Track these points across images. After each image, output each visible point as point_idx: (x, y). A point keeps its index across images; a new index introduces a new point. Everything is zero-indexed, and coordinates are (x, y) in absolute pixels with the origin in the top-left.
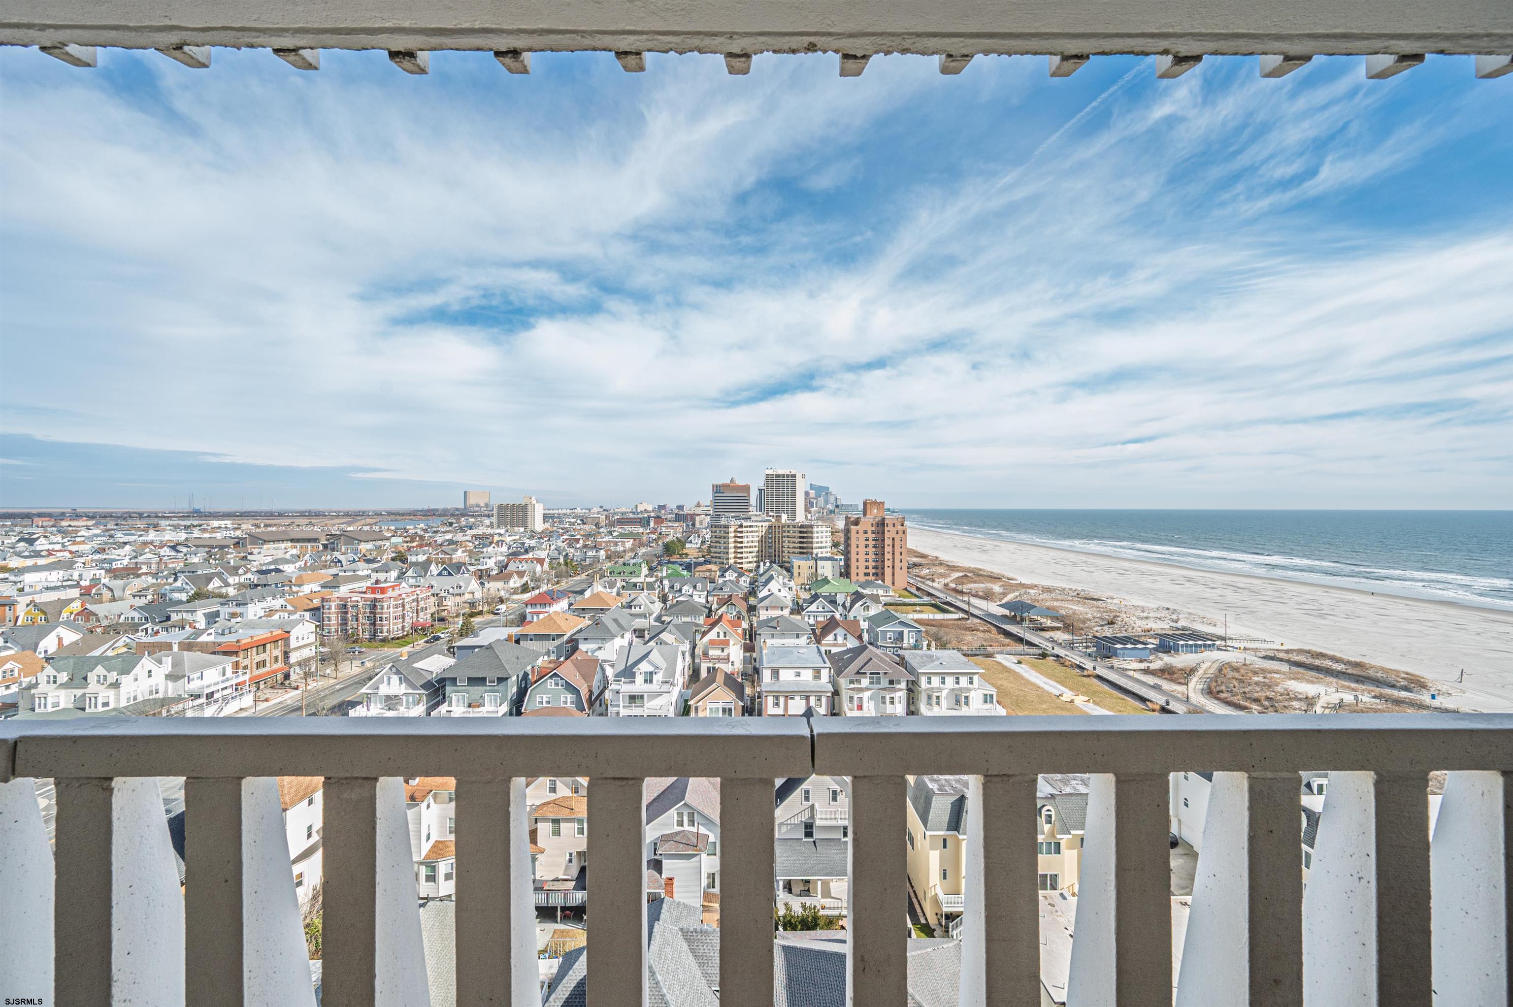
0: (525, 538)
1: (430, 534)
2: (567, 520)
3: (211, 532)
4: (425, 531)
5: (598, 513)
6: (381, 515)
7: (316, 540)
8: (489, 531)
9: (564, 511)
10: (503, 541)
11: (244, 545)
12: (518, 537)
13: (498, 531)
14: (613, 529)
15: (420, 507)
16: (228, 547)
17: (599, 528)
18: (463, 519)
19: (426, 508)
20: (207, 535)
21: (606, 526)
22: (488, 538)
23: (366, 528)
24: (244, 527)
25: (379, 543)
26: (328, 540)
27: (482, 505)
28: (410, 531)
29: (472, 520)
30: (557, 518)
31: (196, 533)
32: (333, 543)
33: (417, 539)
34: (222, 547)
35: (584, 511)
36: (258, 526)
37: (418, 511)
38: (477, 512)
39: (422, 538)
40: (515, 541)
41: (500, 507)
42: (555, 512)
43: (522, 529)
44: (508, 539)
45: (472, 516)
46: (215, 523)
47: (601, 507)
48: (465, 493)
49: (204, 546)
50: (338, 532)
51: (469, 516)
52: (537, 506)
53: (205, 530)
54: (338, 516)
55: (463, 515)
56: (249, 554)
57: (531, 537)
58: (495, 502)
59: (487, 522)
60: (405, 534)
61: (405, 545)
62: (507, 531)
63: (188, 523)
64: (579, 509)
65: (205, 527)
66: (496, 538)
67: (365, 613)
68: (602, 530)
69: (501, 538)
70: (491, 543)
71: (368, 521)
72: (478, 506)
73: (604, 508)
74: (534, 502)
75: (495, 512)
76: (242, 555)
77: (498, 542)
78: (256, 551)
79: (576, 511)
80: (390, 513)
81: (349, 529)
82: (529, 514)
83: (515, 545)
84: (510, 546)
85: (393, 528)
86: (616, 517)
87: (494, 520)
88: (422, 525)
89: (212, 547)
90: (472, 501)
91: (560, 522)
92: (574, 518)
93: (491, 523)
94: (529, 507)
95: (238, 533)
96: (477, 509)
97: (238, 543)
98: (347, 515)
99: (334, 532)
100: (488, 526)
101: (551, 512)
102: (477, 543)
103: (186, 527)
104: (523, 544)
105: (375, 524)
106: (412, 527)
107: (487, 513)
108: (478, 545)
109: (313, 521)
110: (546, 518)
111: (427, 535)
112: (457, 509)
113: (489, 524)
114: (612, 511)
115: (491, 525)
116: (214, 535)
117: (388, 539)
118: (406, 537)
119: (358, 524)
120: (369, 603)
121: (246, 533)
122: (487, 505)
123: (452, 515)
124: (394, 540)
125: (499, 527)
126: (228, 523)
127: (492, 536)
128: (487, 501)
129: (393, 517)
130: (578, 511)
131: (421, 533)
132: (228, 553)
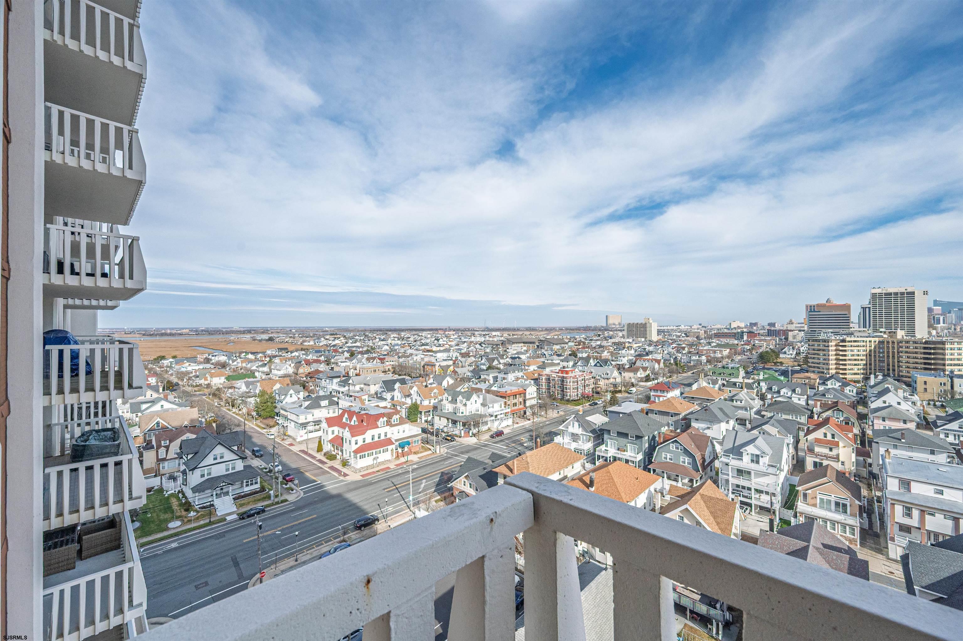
0: (646, 346)
2: (674, 334)
3: (493, 338)
4: (585, 339)
5: (698, 329)
6: (562, 330)
7: (534, 343)
8: (622, 340)
9: (672, 328)
10: (632, 347)
11: (505, 344)
12: (641, 345)
13: (628, 340)
14: (711, 341)
15: (582, 325)
16: (499, 345)
17: (699, 340)
18: (606, 332)
19: (585, 325)
20: (491, 339)
21: (705, 338)
22: (622, 345)
23: (556, 337)
24: (504, 335)
25: (563, 345)
26: (539, 343)
27: (617, 324)
28: (578, 339)
29: (611, 333)
30: (667, 332)
31: (488, 338)
32: (541, 345)
33: (582, 344)
34: (497, 345)
35: (687, 327)
36: (510, 335)
37: (581, 327)
38: (614, 328)
39: (584, 343)
40: (639, 347)
41: (629, 325)
42: (665, 328)
43: (643, 339)
44: (635, 346)
45: (611, 331)
46: (494, 333)
47: (700, 325)
48: (607, 316)
49: (491, 344)
50: (543, 339)
52: (653, 324)
53: (490, 337)
54: (542, 330)
55: (606, 330)
56: (508, 349)
57: (650, 345)
58: (625, 322)
59: (620, 334)
60: (575, 341)
61: (576, 347)
62: (633, 340)
63: (484, 333)
64: (683, 326)
65: (490, 335)
66: (627, 345)
67: (558, 384)
68: (702, 341)
69: (630, 345)
70: (624, 348)
71: (557, 333)
72: (614, 324)
73: (703, 325)
74: (651, 322)
75: (625, 328)
76: (505, 349)
77: (628, 347)
78: (510, 347)
79: (680, 327)
80: (567, 329)
81: (548, 337)
82: (648, 329)
83: (639, 350)
84: (636, 350)
85: (569, 337)
86: (713, 332)
87: (625, 333)
88: (583, 336)
89: (493, 344)
90: (610, 321)
91: (669, 335)
92: (679, 332)
93: (623, 335)
94: (648, 325)
95: (502, 338)
96: (614, 326)
97: (503, 343)
98: (547, 329)
99: (541, 339)
100: (621, 337)
101: (662, 328)
103: (484, 335)
104: (645, 349)
105: (560, 335)
106: (578, 337)
107: (620, 329)
108: (617, 348)
109: (532, 333)
110: (659, 332)
111: (587, 342)
112: (602, 327)
114: (709, 327)
115: (623, 337)
117: (567, 343)
118: (575, 343)
119: (552, 334)
120: (560, 379)
121: (506, 339)
122: (620, 324)
123: (600, 330)
124: (570, 344)
125: (628, 338)
126: (498, 333)
127: (624, 343)
128: (620, 321)
129: (568, 331)
130: (682, 327)
131: (583, 340)
132: (500, 348)
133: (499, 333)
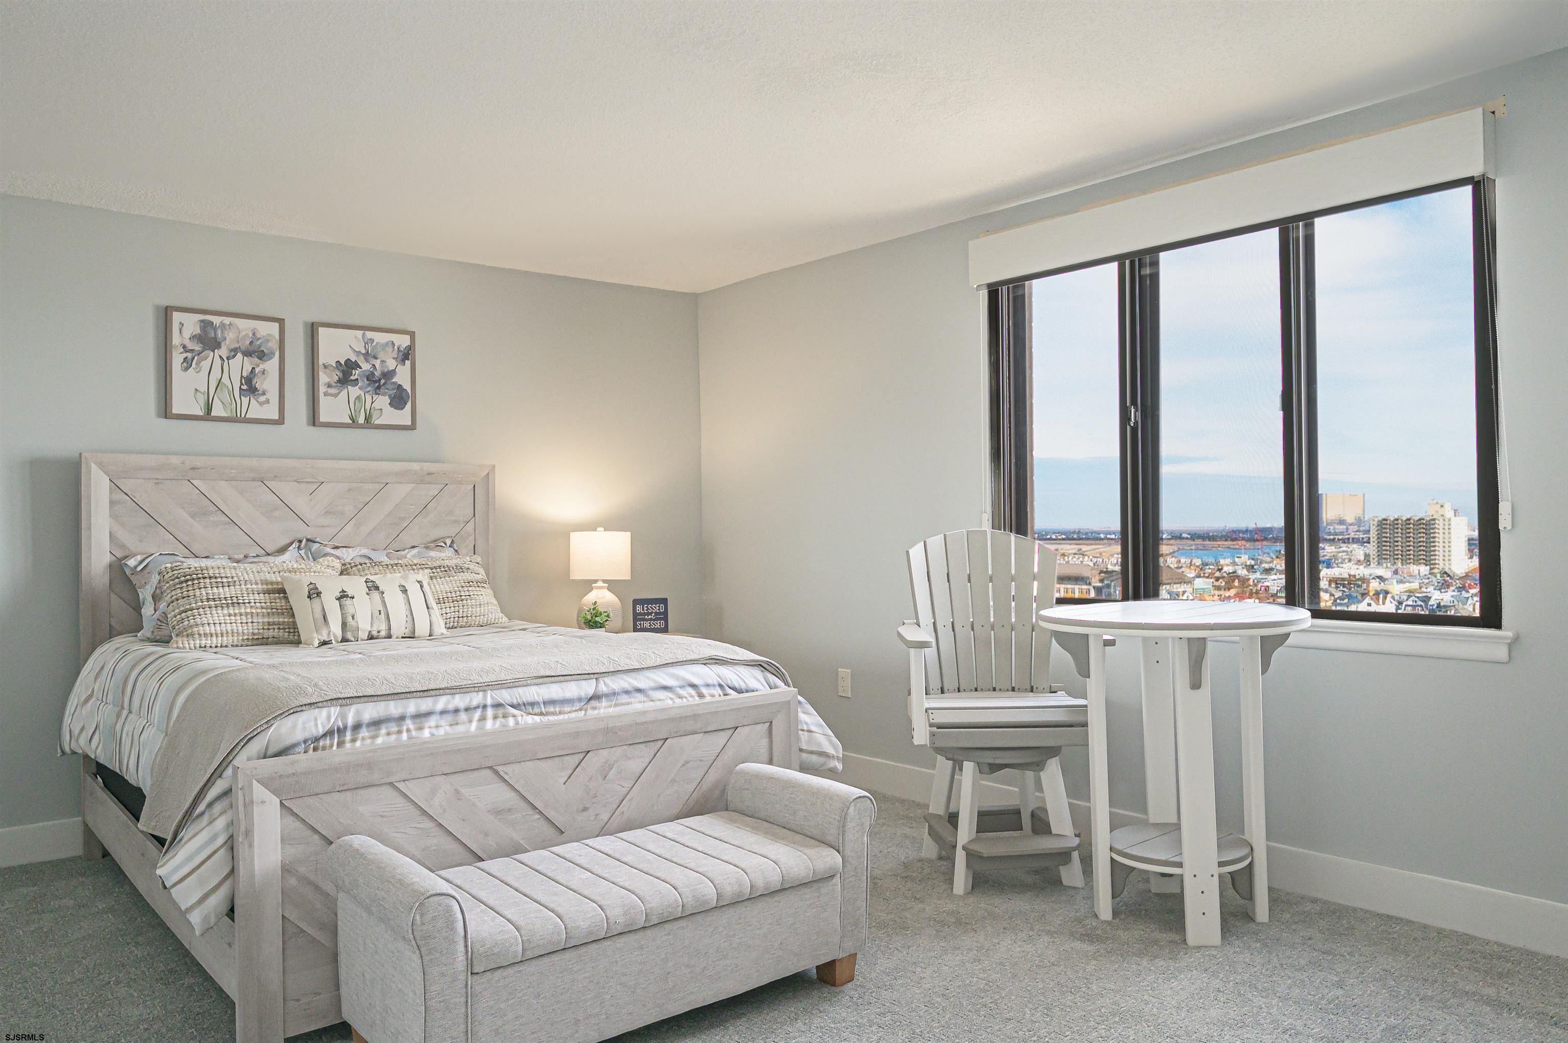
0: (1431, 589)
1: (1258, 575)
4: (1251, 568)
6: (1180, 538)
8: (1361, 571)
10: (1387, 593)
12: (1415, 585)
13: (1380, 572)
15: (1242, 524)
19: (1252, 526)
22: (1359, 586)
26: (1101, 581)
27: (1350, 519)
28: (1225, 569)
29: (1332, 549)
32: (1108, 586)
33: (1236, 583)
37: (1240, 531)
38: (1342, 533)
39: (1244, 581)
40: (1410, 592)
41: (1383, 523)
43: (1424, 570)
44: (1396, 589)
45: (1332, 542)
52: (1454, 521)
57: (1444, 586)
59: (1359, 552)
60: (1218, 574)
61: (1213, 592)
62: (1395, 572)
66: (1374, 585)
69: (1383, 586)
70: (1364, 595)
72: (1341, 522)
74: (1449, 514)
75: (1373, 534)
77: (1377, 594)
80: (1194, 536)
82: (1438, 537)
83: (1409, 602)
84: (1400, 603)
85: (1198, 562)
87: (1372, 549)
88: (1245, 559)
93: (1367, 556)
94: (1440, 524)
96: (1340, 528)
99: (1110, 567)
100: (1359, 562)
102: (1340, 594)
104: (1426, 599)
106: (1228, 561)
107: (1360, 535)
108: (1341, 598)
109: (1084, 548)
111: (1253, 577)
113: (1362, 558)
115: (1367, 560)
118: (1217, 579)
122: (1359, 521)
125: (1380, 563)
127: (1363, 580)
129: (1199, 542)
131: (1242, 572)
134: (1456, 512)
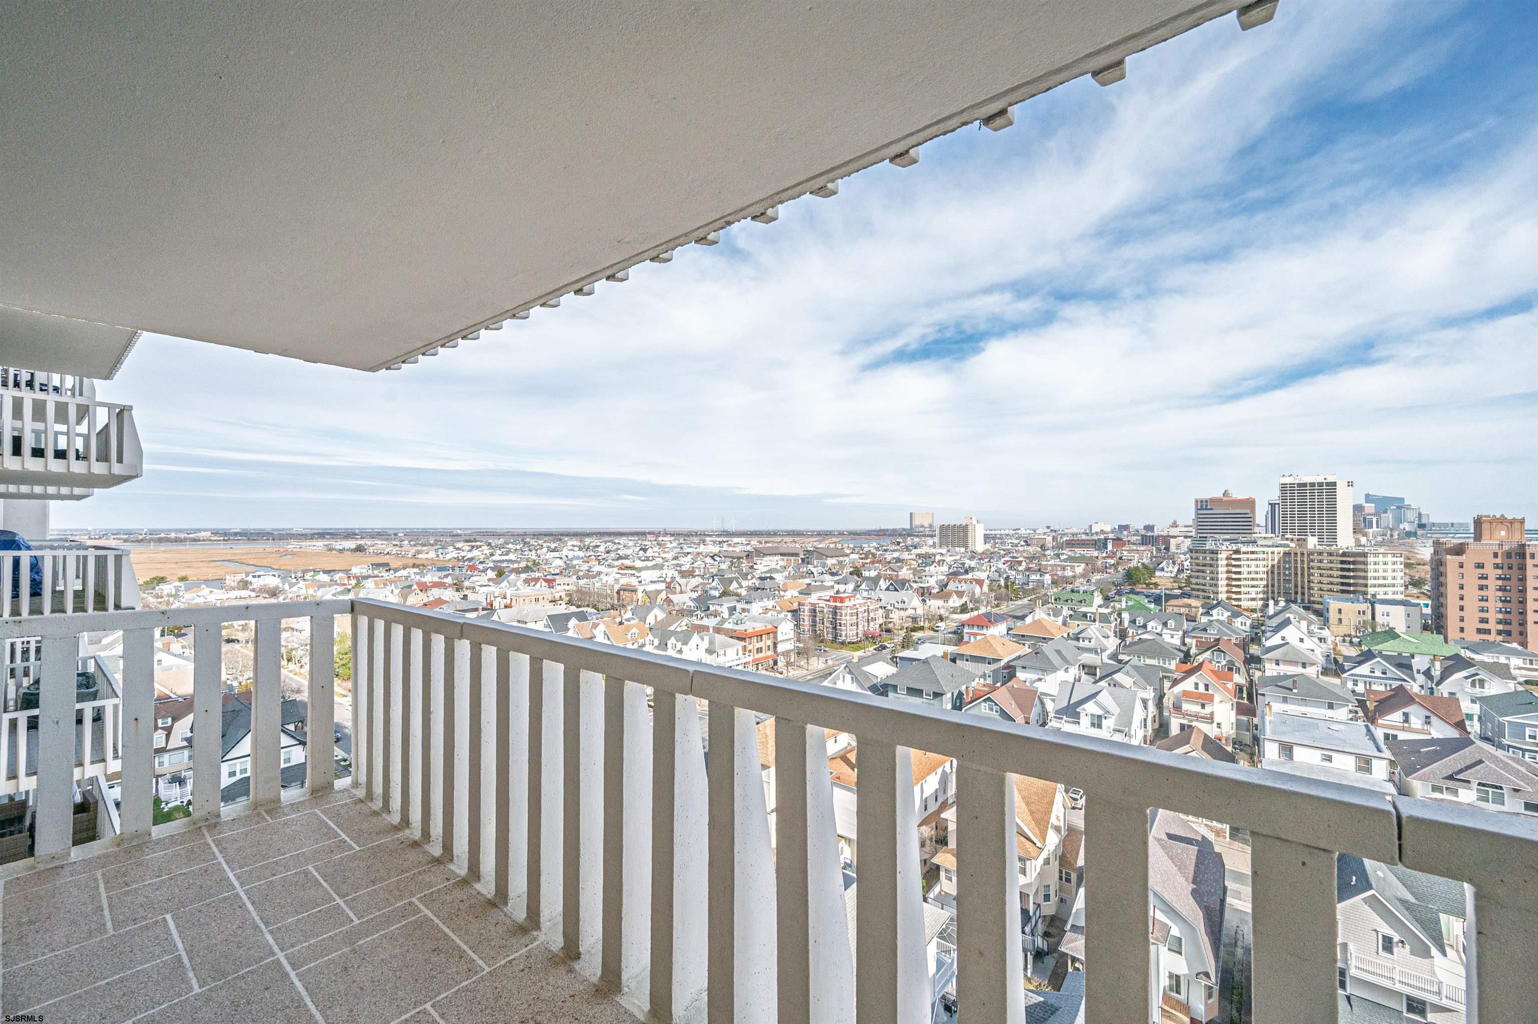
0: (966, 559)
1: (881, 552)
2: (1010, 541)
3: (734, 547)
4: (877, 549)
5: (1045, 534)
6: (843, 534)
7: (796, 555)
8: (932, 551)
9: (1007, 532)
10: (944, 561)
11: (752, 558)
12: (958, 557)
13: (940, 551)
14: (1061, 551)
15: (873, 528)
16: (742, 558)
17: (1045, 550)
18: (909, 539)
19: (878, 528)
20: (731, 549)
21: (1053, 548)
22: (930, 558)
23: (832, 546)
24: (752, 543)
25: (841, 559)
26: (805, 555)
27: (926, 525)
28: (865, 549)
29: (917, 540)
30: (999, 539)
31: (725, 547)
32: (808, 558)
33: (870, 556)
34: (739, 558)
35: (1028, 531)
36: (761, 543)
37: (872, 531)
38: (922, 532)
39: (874, 555)
40: (955, 561)
41: (942, 527)
42: (997, 532)
43: (963, 550)
44: (949, 559)
45: (917, 536)
46: (736, 540)
47: (1048, 527)
48: (911, 514)
49: (729, 557)
50: (812, 549)
51: (915, 535)
52: (977, 526)
53: (729, 545)
54: (812, 536)
55: (909, 535)
56: (755, 564)
57: (972, 558)
58: (938, 523)
59: (930, 541)
60: (861, 552)
61: (861, 561)
62: (948, 551)
63: (721, 539)
64: (1023, 529)
65: (730, 542)
66: (938, 558)
67: (828, 618)
68: (1048, 552)
69: (942, 558)
70: (933, 562)
71: (834, 539)
72: (922, 526)
73: (1052, 528)
74: (974, 522)
75: (937, 532)
76: (751, 564)
77: (939, 561)
78: (758, 562)
79: (1019, 531)
80: (851, 533)
81: (820, 546)
82: (970, 534)
83: (955, 565)
84: (951, 566)
85: (852, 546)
86: (1065, 539)
87: (936, 539)
88: (875, 544)
89: (733, 558)
90: (917, 522)
91: (1001, 543)
92: (1017, 539)
93: (934, 543)
94: (970, 528)
95: (749, 548)
96: (921, 529)
97: (748, 555)
98: (819, 534)
99: (809, 549)
100: (931, 546)
101: (993, 532)
102: (921, 562)
103: (720, 543)
104: (963, 564)
105: (839, 542)
106: (866, 545)
107: (931, 533)
108: (922, 563)
109: (796, 539)
110: (987, 538)
111: (878, 553)
112: (904, 530)
113: (932, 544)
114: (1060, 532)
115: (934, 546)
116: (734, 549)
117: (847, 555)
118: (861, 554)
119: (827, 542)
120: (831, 610)
121: (754, 548)
122: (931, 526)
123: (900, 535)
124: (853, 556)
125: (941, 547)
127: (934, 555)
128: (931, 521)
129: (852, 536)
130: (1022, 531)
131: (874, 551)
132: (742, 563)
133: (743, 539)
134: (978, 522)
